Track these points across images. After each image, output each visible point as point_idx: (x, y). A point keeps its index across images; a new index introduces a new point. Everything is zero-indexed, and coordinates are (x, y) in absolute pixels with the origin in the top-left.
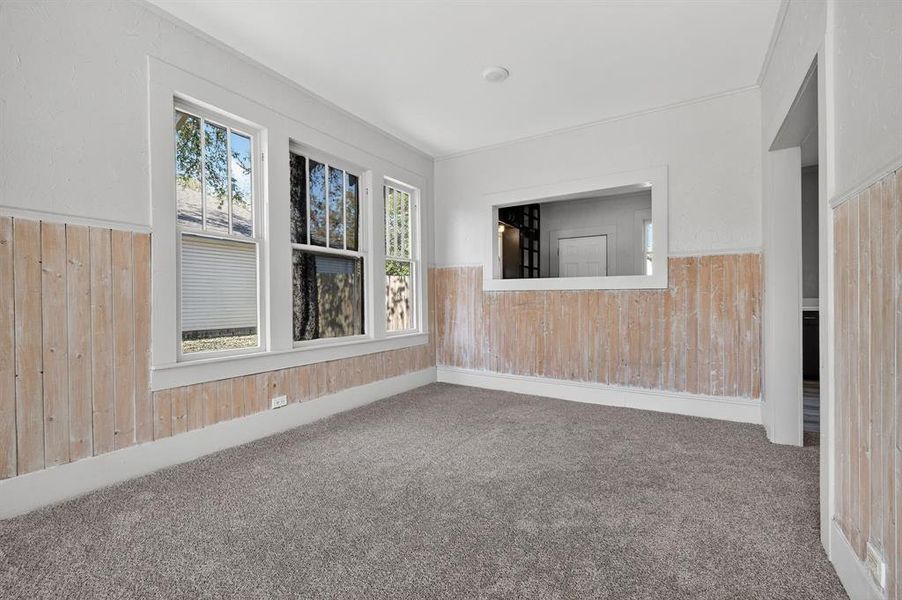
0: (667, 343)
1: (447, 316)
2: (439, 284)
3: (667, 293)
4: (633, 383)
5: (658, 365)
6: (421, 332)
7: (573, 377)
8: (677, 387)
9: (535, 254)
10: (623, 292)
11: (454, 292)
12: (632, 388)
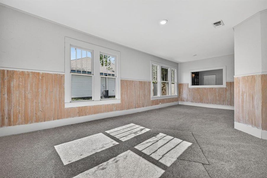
0: (226, 97)
1: (181, 92)
2: (180, 86)
3: (226, 88)
4: (219, 104)
5: (224, 101)
6: (176, 95)
7: (207, 103)
8: (228, 105)
9: (198, 79)
10: (217, 88)
11: (183, 88)
12: (219, 105)
